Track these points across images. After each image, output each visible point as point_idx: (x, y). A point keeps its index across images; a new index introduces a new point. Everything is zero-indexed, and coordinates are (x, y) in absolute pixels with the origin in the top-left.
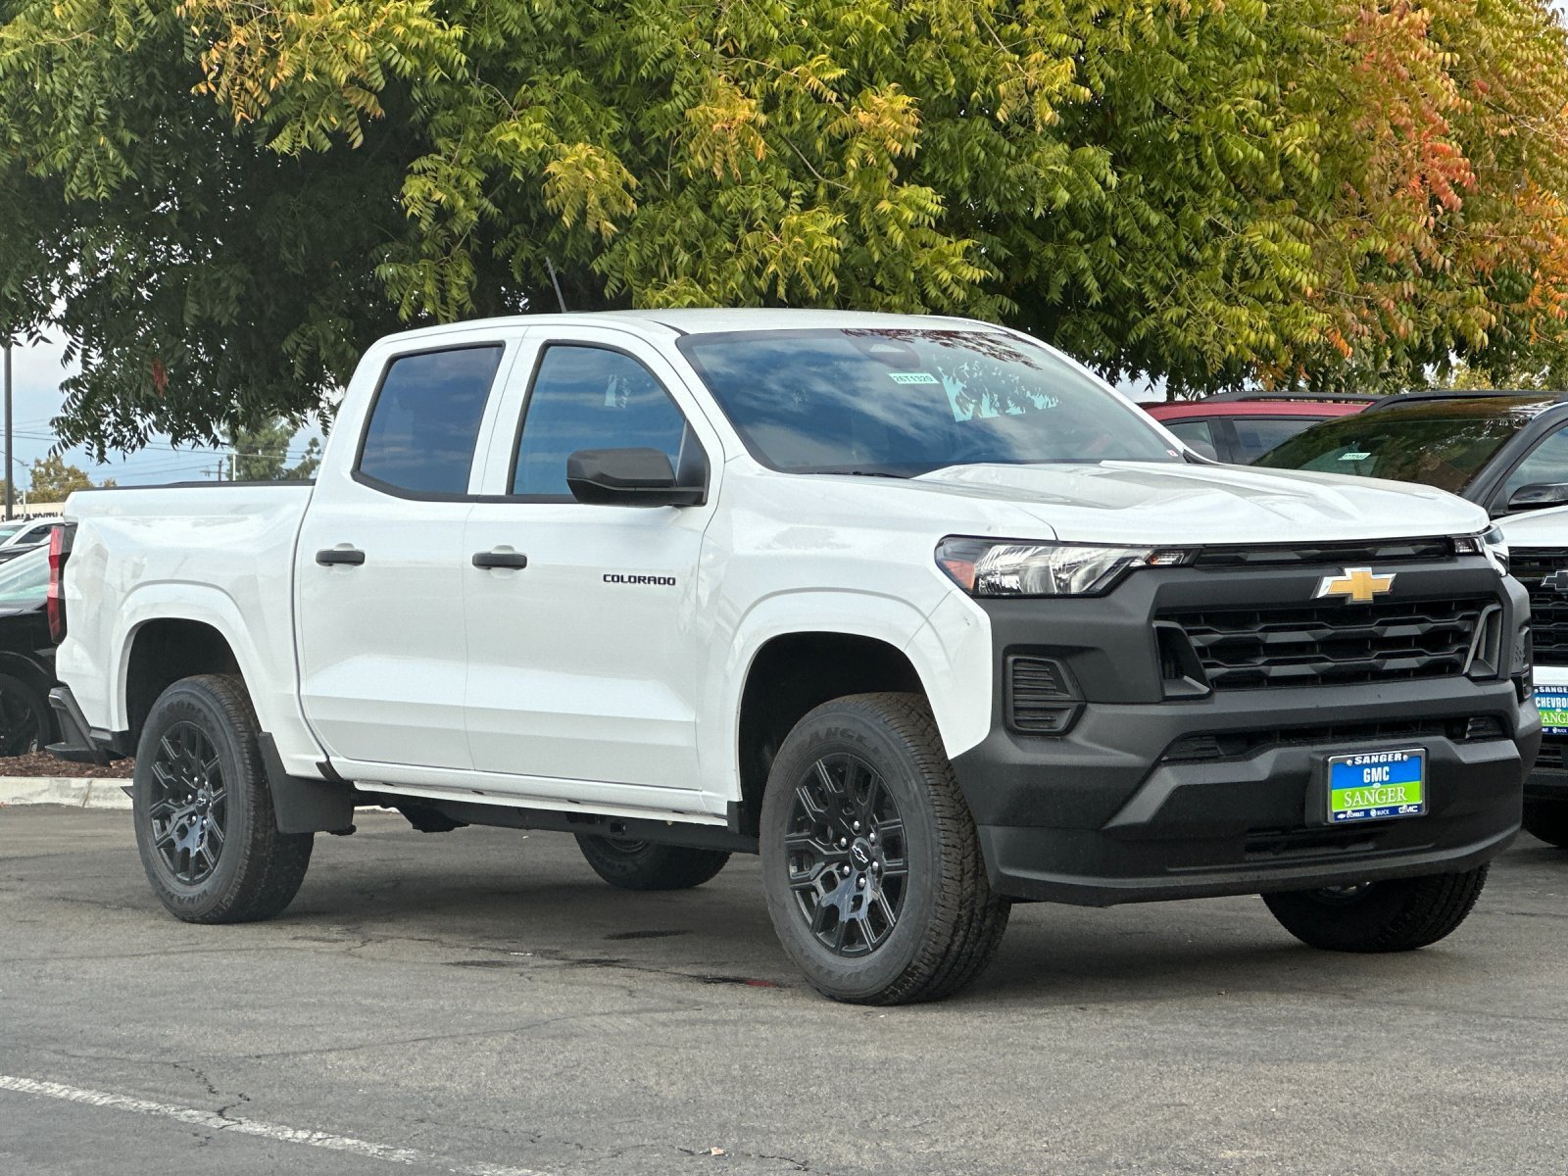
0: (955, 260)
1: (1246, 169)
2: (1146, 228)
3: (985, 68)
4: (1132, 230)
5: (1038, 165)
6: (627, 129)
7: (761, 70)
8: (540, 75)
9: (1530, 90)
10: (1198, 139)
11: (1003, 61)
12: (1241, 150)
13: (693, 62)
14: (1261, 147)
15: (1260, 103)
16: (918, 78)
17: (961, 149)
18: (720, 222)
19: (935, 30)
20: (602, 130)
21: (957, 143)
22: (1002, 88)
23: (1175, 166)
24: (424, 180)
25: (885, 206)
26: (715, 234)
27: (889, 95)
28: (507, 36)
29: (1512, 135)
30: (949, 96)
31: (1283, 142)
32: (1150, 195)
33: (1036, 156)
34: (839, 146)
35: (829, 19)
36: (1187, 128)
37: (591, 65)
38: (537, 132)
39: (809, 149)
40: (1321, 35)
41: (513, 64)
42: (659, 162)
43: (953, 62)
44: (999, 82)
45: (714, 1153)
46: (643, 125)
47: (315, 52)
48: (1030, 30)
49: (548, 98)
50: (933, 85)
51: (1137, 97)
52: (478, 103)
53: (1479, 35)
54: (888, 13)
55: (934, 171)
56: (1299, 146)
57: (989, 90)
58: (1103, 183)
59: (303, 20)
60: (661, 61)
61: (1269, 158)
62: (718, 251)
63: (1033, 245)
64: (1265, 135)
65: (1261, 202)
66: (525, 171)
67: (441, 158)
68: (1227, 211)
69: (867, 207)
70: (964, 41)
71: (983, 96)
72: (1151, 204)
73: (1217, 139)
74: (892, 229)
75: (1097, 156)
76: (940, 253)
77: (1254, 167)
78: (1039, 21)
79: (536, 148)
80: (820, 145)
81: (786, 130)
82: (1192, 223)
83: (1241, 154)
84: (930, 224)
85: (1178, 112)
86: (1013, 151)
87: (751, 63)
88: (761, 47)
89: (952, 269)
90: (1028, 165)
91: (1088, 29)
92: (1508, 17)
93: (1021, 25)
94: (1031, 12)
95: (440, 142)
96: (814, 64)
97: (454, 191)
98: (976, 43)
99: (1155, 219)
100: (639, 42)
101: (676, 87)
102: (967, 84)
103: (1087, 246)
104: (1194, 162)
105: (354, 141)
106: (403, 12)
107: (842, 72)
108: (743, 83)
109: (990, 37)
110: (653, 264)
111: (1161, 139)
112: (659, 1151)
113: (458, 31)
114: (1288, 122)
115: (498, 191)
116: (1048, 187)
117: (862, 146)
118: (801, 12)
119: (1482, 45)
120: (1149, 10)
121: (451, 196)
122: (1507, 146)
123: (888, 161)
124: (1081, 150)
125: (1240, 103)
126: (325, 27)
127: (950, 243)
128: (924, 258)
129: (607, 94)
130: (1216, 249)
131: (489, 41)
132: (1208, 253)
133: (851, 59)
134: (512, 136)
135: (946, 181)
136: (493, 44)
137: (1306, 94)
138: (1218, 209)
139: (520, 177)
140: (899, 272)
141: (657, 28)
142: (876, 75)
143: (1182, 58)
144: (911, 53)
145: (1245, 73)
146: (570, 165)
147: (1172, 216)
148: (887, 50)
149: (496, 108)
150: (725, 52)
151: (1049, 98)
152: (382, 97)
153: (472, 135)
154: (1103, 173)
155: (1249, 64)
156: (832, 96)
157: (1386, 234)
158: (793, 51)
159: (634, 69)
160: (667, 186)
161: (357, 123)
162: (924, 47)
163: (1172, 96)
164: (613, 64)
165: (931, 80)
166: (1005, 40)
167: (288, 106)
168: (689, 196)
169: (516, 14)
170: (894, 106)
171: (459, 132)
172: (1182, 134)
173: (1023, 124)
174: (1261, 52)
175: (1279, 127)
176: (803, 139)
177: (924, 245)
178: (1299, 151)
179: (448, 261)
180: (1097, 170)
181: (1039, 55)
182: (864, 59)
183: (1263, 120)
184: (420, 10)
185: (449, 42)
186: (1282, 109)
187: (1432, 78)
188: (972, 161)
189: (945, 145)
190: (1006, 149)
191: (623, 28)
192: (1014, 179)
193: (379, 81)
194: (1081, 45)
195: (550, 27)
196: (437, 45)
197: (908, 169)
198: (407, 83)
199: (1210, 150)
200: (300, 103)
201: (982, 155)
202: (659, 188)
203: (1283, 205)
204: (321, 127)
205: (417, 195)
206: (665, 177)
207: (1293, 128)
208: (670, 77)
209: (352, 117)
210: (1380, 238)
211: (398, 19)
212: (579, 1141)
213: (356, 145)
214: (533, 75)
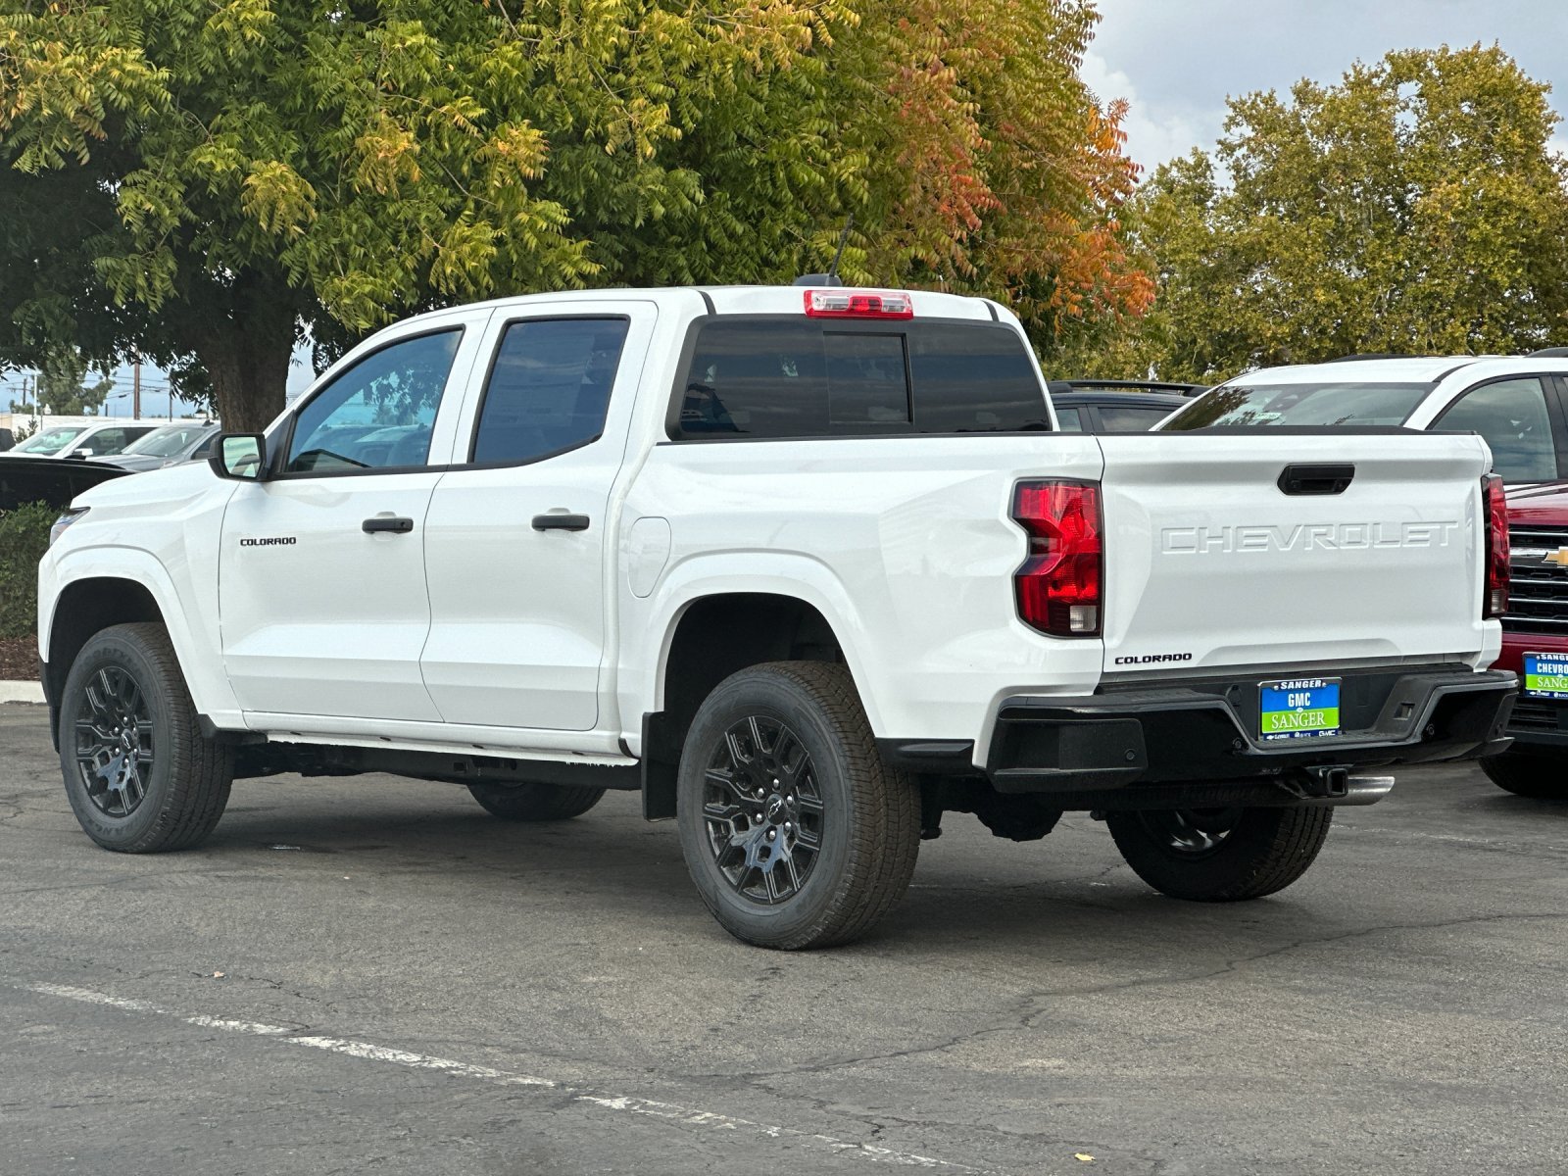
0: (577, 257)
1: (810, 192)
2: (732, 236)
3: (596, 110)
4: (721, 238)
5: (640, 184)
6: (305, 148)
7: (416, 107)
8: (231, 104)
9: (1048, 131)
10: (772, 165)
11: (611, 105)
12: (806, 175)
13: (359, 97)
14: (822, 173)
15: (821, 138)
16: (542, 116)
17: (578, 170)
18: (384, 227)
19: (559, 78)
20: (284, 150)
21: (576, 165)
22: (610, 126)
23: (753, 188)
24: (136, 192)
25: (523, 217)
26: (380, 237)
27: (524, 128)
28: (204, 73)
29: (1032, 168)
30: (567, 131)
31: (839, 169)
32: (735, 209)
33: (638, 177)
34: (480, 169)
35: (472, 63)
36: (763, 156)
37: (274, 97)
38: (230, 155)
39: (456, 170)
40: (870, 86)
41: (208, 95)
42: (331, 176)
43: (570, 103)
44: (608, 121)
45: (216, 976)
46: (319, 146)
47: (48, 89)
48: (634, 80)
49: (238, 124)
50: (554, 121)
51: (723, 131)
52: (179, 126)
53: (1005, 85)
54: (520, 62)
55: (556, 188)
56: (853, 174)
57: (599, 127)
58: (692, 199)
59: (36, 64)
60: (333, 95)
61: (829, 182)
62: (382, 251)
63: (640, 248)
64: (825, 164)
65: (824, 218)
66: (218, 186)
67: (149, 173)
68: (798, 223)
69: (506, 218)
70: (580, 87)
71: (595, 132)
72: (736, 216)
73: (787, 165)
74: (528, 236)
75: (685, 176)
76: (564, 251)
77: (818, 189)
78: (640, 72)
79: (229, 168)
80: (465, 168)
81: (439, 155)
82: (770, 233)
83: (806, 178)
84: (558, 232)
85: (756, 143)
86: (620, 172)
87: (408, 101)
88: (416, 87)
89: (574, 265)
90: (631, 183)
91: (681, 79)
92: (1031, 71)
93: (626, 75)
94: (635, 65)
95: (148, 159)
96: (460, 103)
97: (160, 201)
98: (589, 88)
99: (740, 229)
100: (315, 80)
101: (346, 118)
102: (581, 123)
103: (684, 249)
104: (769, 184)
105: (82, 159)
106: (119, 58)
107: (482, 111)
108: (400, 116)
109: (601, 84)
110: (328, 260)
111: (742, 166)
112: (177, 974)
113: (164, 73)
114: (844, 153)
115: (194, 196)
116: (648, 202)
117: (501, 170)
118: (449, 58)
119: (1008, 96)
120: (729, 66)
121: (158, 206)
122: (1029, 176)
123: (520, 182)
124: (674, 173)
125: (805, 138)
126: (57, 71)
127: (571, 243)
128: (551, 256)
129: (288, 120)
130: (790, 252)
131: (189, 77)
132: (784, 256)
133: (490, 98)
134: (209, 158)
135: (566, 197)
136: (192, 80)
137: (857, 132)
138: (790, 221)
139: (215, 191)
140: (531, 268)
141: (330, 69)
142: (510, 111)
143: (760, 100)
144: (536, 96)
145: (810, 113)
146: (267, 179)
147: (754, 226)
148: (521, 91)
149: (195, 131)
150: (386, 90)
151: (648, 136)
152: (105, 124)
153: (174, 154)
154: (692, 191)
155: (813, 106)
156: (474, 130)
157: (924, 244)
158: (443, 91)
159: (311, 100)
160: (337, 196)
161: (84, 144)
162: (547, 91)
163: (751, 131)
164: (295, 97)
165: (552, 116)
166: (612, 86)
167: (26, 133)
168: (359, 206)
169: (211, 56)
170: (528, 137)
171: (163, 151)
172: (760, 161)
173: (628, 151)
174: (822, 97)
175: (836, 158)
176: (453, 162)
177: (550, 246)
178: (851, 178)
179: (153, 256)
180: (687, 189)
181: (641, 101)
182: (500, 100)
183: (823, 152)
184: (133, 57)
185: (157, 82)
186: (839, 144)
187: (958, 123)
188: (588, 181)
189: (565, 167)
190: (614, 171)
191: (302, 66)
192: (620, 195)
193: (101, 114)
194: (674, 93)
195: (239, 65)
196: (147, 86)
197: (536, 188)
198: (124, 114)
199: (782, 174)
200: (37, 129)
201: (596, 176)
202: (329, 197)
203: (841, 221)
204: (57, 149)
205: (131, 205)
206: (335, 190)
207: (848, 159)
208: (341, 108)
209: (80, 138)
210: (918, 248)
211: (114, 64)
212: (120, 966)
213: (84, 162)
214: (227, 104)
